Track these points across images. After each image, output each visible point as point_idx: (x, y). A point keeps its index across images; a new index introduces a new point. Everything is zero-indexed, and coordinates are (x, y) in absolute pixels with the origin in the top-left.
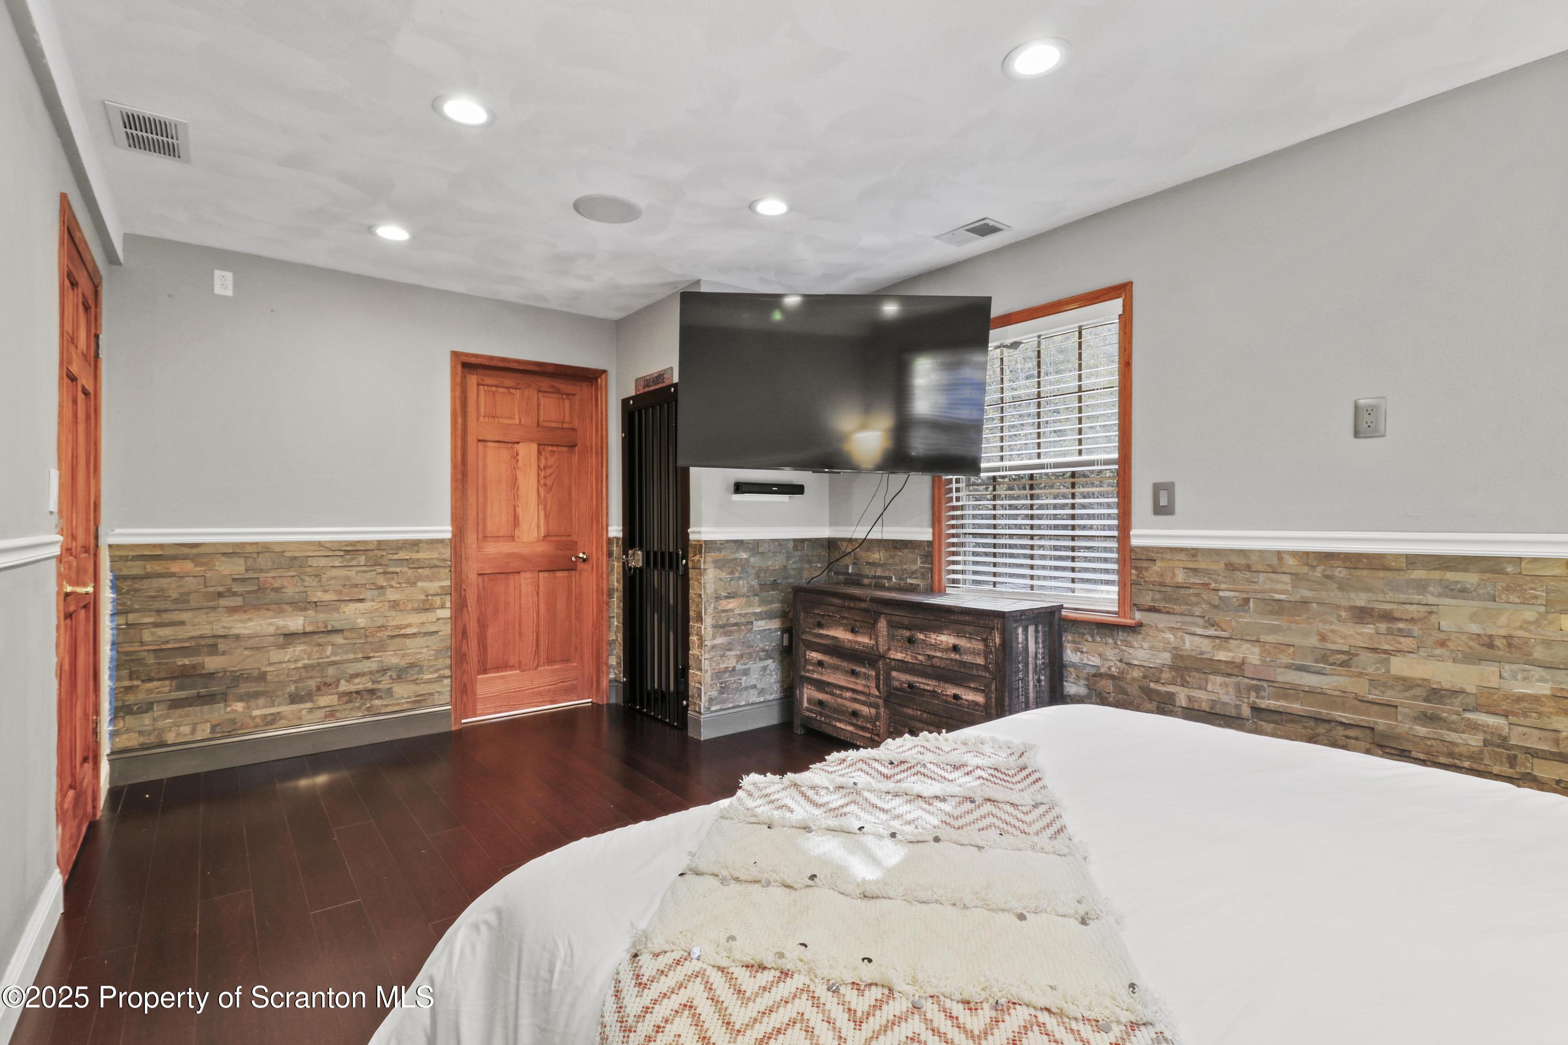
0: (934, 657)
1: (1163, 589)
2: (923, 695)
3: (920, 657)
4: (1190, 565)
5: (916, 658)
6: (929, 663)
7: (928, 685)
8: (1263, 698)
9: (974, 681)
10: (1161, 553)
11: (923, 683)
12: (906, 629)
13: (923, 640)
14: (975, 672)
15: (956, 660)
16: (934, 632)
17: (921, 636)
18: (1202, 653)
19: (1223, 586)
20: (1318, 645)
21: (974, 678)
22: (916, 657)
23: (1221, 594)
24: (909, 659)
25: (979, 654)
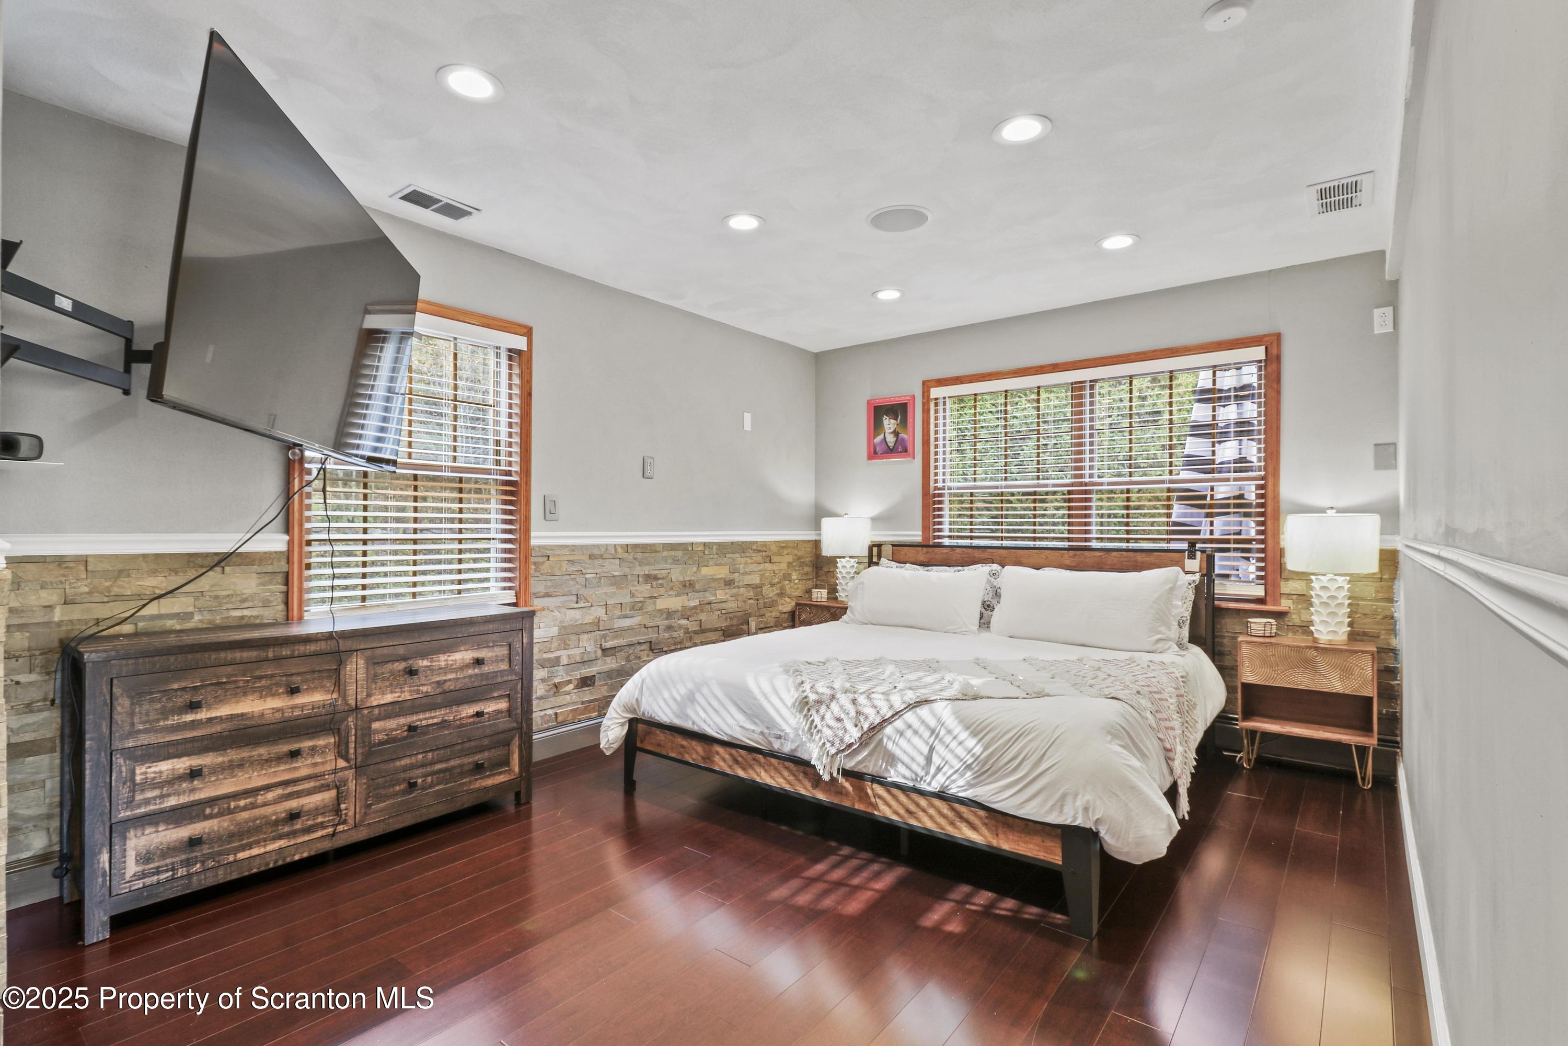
0: (445, 681)
1: (552, 578)
2: (425, 734)
3: (424, 689)
4: (571, 558)
5: (418, 692)
6: (439, 690)
7: (433, 718)
8: (608, 641)
9: (497, 689)
10: (553, 550)
11: (426, 719)
12: (397, 661)
13: (427, 666)
14: (499, 680)
15: (476, 675)
16: (444, 653)
17: (425, 663)
18: (576, 621)
19: (589, 571)
20: (632, 600)
21: (497, 686)
22: (419, 690)
23: (587, 576)
24: (407, 696)
25: (502, 660)
